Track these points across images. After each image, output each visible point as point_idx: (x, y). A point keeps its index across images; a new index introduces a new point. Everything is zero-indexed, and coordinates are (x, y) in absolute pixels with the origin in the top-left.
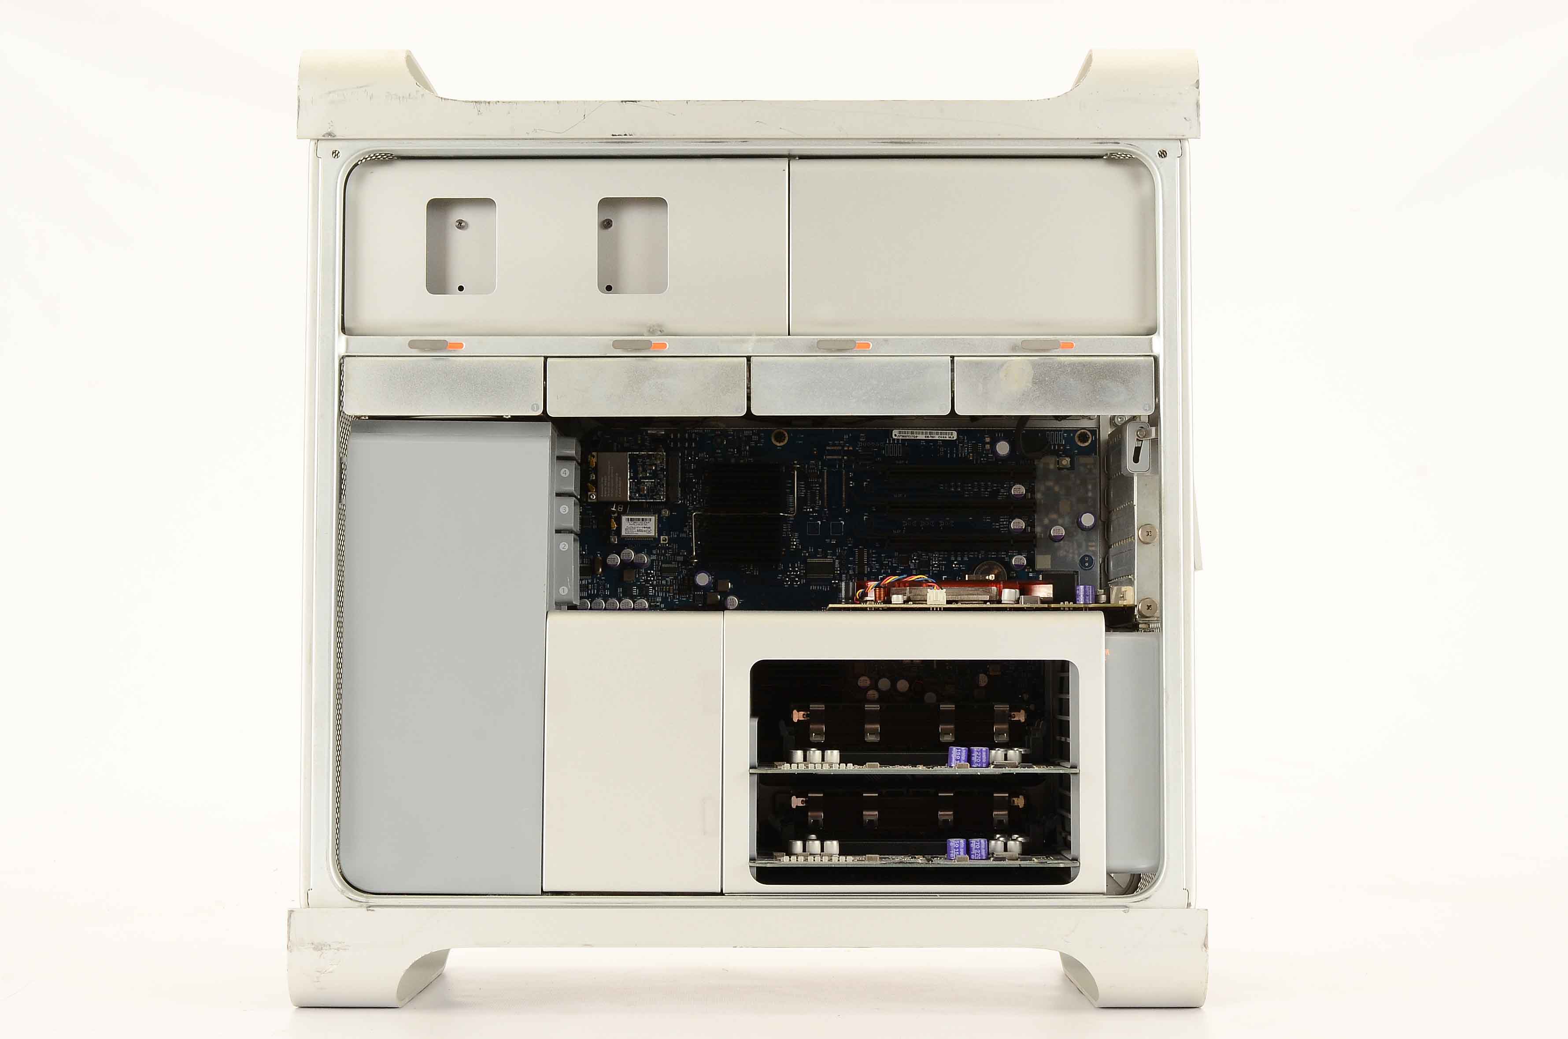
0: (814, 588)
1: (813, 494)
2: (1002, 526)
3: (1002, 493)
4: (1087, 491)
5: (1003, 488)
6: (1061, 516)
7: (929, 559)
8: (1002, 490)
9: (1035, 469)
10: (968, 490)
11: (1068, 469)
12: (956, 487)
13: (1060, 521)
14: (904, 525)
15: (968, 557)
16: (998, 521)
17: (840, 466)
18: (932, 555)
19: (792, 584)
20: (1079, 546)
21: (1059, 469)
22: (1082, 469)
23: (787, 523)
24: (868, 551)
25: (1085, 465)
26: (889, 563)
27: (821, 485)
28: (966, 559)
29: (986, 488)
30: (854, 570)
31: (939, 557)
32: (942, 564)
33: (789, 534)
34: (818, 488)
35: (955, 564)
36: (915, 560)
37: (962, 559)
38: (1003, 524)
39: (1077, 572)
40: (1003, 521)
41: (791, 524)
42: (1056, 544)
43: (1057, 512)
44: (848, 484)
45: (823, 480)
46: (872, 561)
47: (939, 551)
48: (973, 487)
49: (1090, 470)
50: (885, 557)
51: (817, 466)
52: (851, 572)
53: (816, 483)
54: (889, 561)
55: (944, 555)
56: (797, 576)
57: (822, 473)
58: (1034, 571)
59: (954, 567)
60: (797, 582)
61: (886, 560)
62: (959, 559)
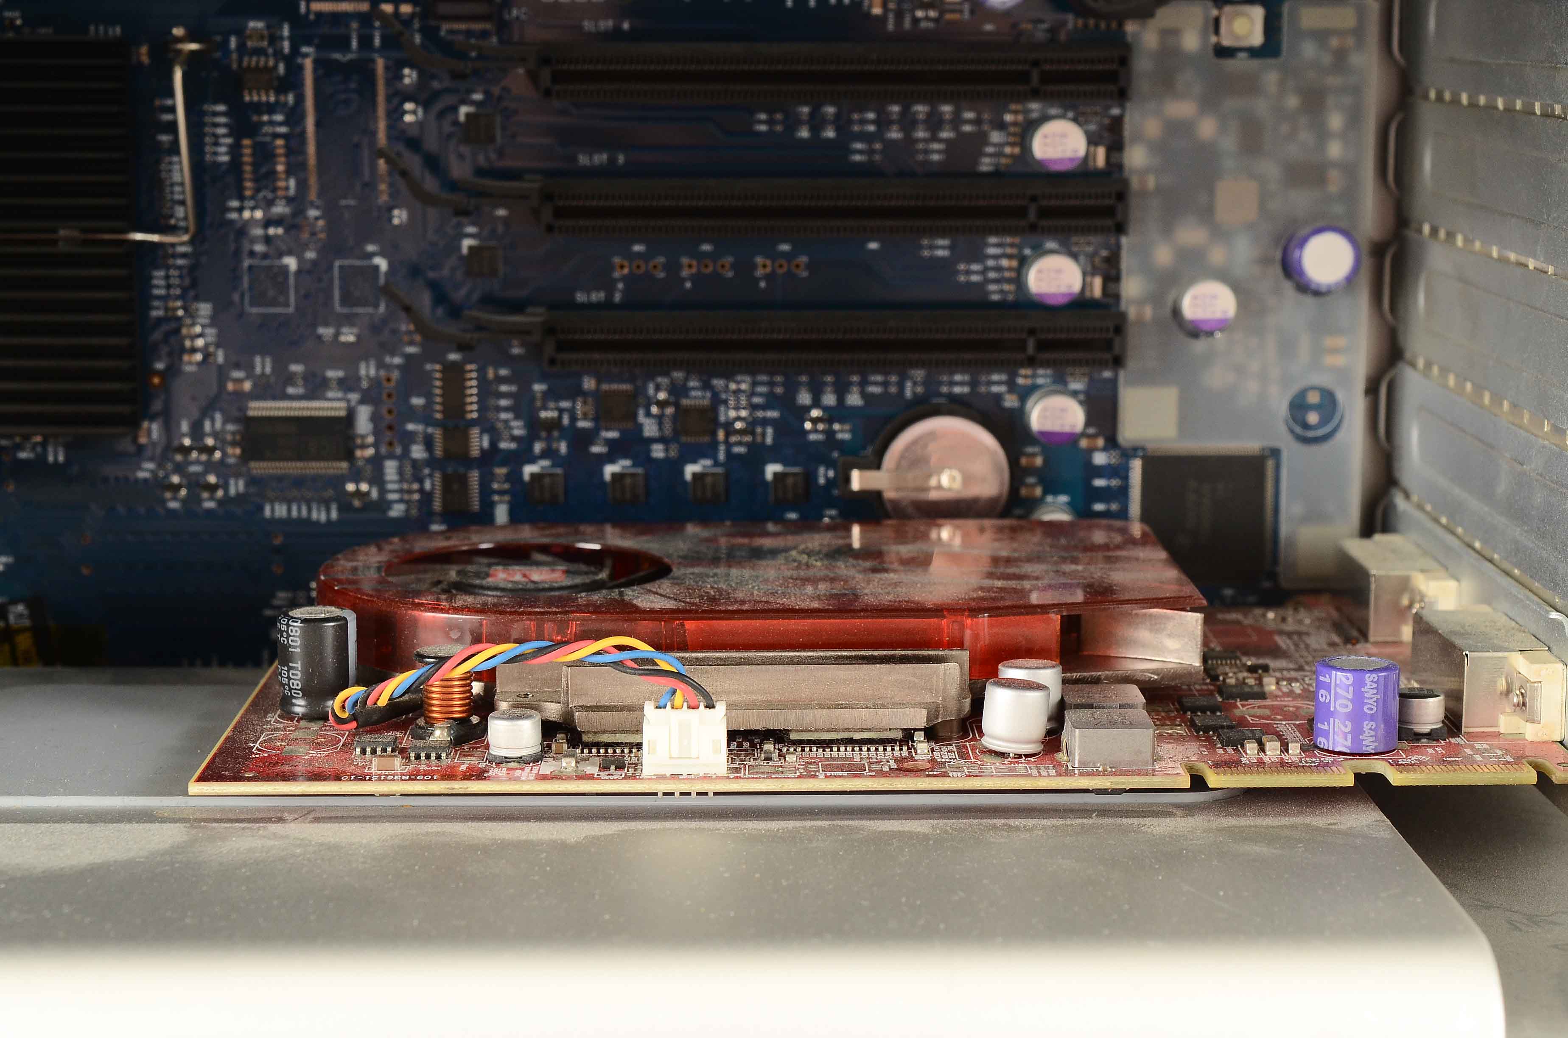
0: (281, 511)
1: (264, 154)
2: (992, 275)
3: (995, 145)
4: (1323, 135)
5: (1001, 126)
6: (1219, 233)
7: (717, 401)
8: (996, 137)
9: (1124, 61)
10: (863, 137)
11: (1254, 52)
12: (816, 123)
13: (1217, 256)
14: (617, 274)
15: (864, 395)
16: (979, 257)
17: (365, 42)
18: (727, 386)
19: (193, 499)
20: (1287, 348)
21: (1223, 52)
22: (1309, 50)
23: (168, 268)
24: (482, 371)
25: (1321, 36)
26: (560, 418)
27: (295, 116)
28: (854, 399)
29: (934, 123)
30: (429, 443)
31: (753, 394)
32: (765, 422)
33: (176, 309)
34: (283, 130)
35: (815, 421)
36: (662, 404)
37: (841, 400)
38: (999, 269)
39: (1275, 453)
40: (996, 257)
41: (180, 268)
42: (1199, 346)
43: (1207, 215)
44: (395, 114)
45: (300, 99)
46: (499, 409)
47: (753, 373)
48: (883, 123)
49: (1341, 55)
50: (548, 395)
51: (274, 39)
52: (418, 452)
53: (271, 109)
54: (561, 411)
55: (771, 384)
56: (210, 466)
57: (294, 71)
58: (1112, 443)
59: (810, 432)
60: (212, 488)
61: (552, 405)
62: (829, 399)
